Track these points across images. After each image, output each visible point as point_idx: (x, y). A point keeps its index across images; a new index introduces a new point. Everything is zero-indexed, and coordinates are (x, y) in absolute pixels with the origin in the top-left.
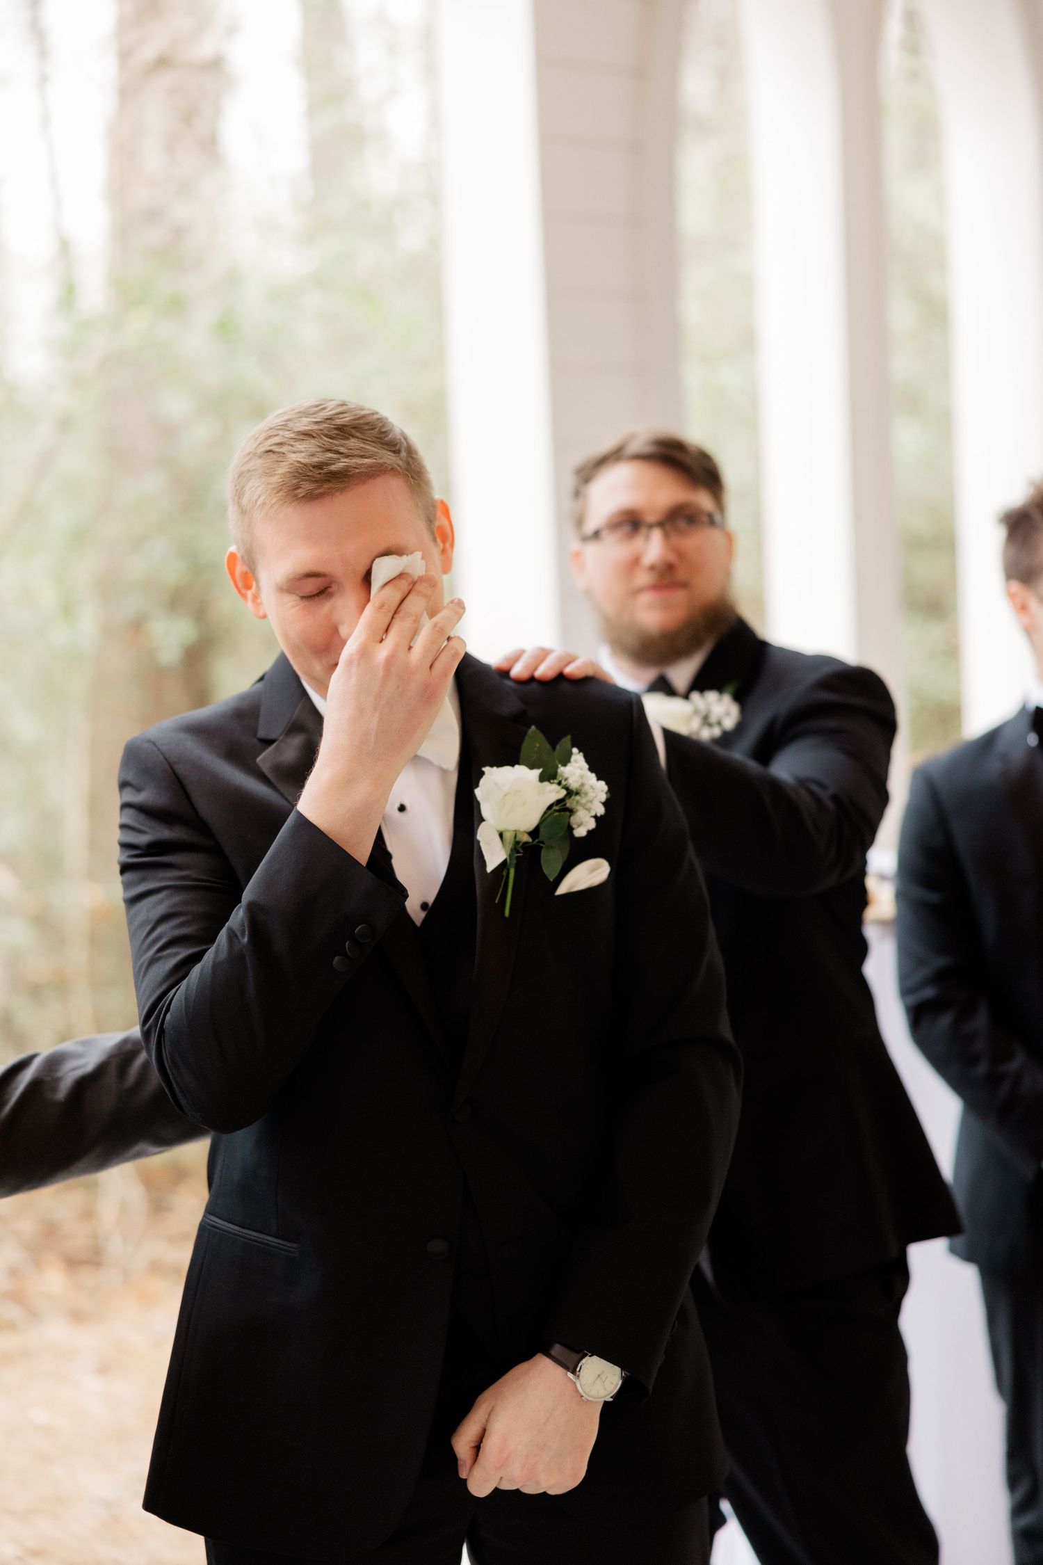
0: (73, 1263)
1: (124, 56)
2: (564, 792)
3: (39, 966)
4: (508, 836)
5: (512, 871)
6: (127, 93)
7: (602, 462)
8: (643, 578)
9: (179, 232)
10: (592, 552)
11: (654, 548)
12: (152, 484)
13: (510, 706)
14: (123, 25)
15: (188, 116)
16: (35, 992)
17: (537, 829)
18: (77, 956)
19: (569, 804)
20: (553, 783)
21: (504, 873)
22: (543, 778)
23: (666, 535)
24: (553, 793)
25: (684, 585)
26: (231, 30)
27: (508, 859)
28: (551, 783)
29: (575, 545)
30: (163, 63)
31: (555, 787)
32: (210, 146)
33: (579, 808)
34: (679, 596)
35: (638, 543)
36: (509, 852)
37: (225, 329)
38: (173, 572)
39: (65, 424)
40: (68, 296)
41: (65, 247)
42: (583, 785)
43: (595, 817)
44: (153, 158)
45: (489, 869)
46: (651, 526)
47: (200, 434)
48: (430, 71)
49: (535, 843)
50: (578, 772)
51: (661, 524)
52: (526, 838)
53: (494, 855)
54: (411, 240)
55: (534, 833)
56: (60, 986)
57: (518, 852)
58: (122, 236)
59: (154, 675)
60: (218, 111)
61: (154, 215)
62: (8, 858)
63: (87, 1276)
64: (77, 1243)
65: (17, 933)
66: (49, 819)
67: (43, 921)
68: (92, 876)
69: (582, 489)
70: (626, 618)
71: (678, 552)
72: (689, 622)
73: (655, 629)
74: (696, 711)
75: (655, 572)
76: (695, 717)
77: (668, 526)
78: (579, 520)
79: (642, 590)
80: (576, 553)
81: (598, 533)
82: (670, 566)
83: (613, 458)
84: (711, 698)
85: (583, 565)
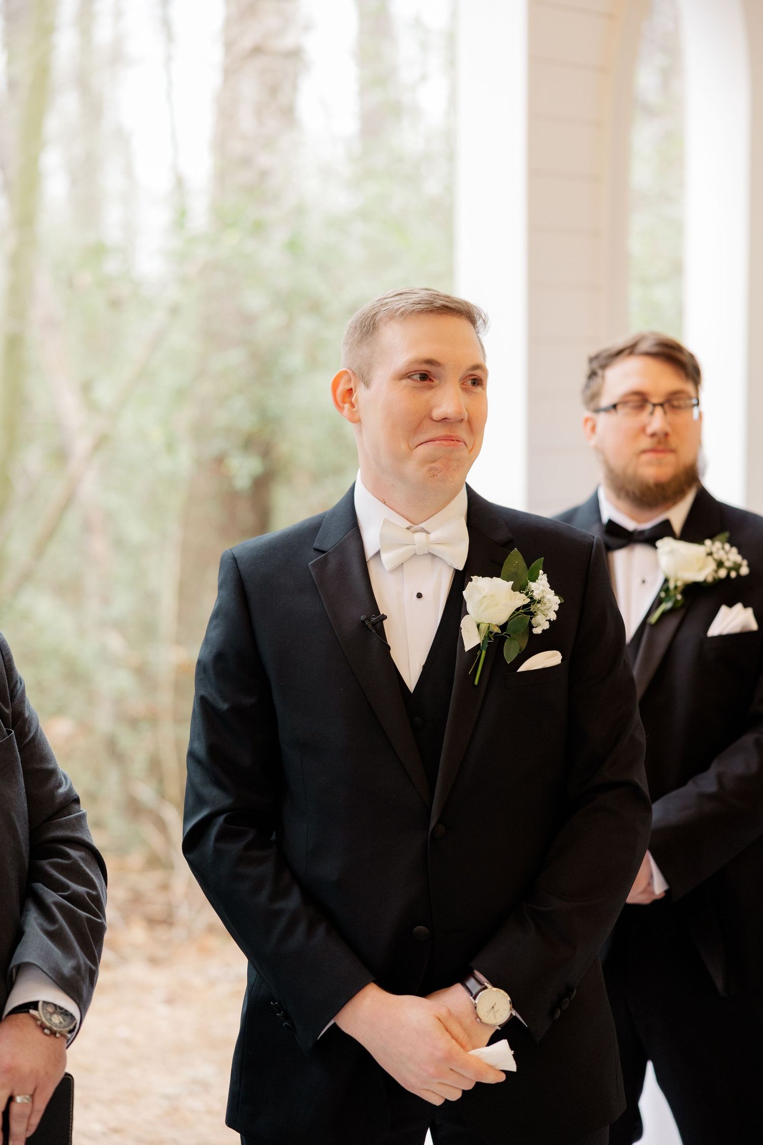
0: (152, 922)
1: (229, 45)
2: (529, 600)
3: (137, 704)
4: (483, 627)
5: (484, 652)
6: (230, 73)
7: (618, 354)
9: (264, 174)
10: (603, 420)
11: (657, 421)
12: (235, 357)
13: (502, 535)
14: (229, 23)
15: (274, 90)
16: (133, 723)
17: (506, 623)
18: (166, 698)
19: (532, 608)
20: (523, 593)
21: (478, 653)
22: (514, 589)
23: (665, 413)
24: (521, 600)
25: (673, 451)
26: (307, 28)
27: (481, 644)
28: (521, 593)
30: (257, 51)
31: (523, 596)
32: (289, 114)
33: (538, 612)
34: (670, 458)
35: (644, 416)
36: (482, 638)
37: (293, 247)
38: (247, 422)
39: (174, 311)
40: (181, 218)
41: (180, 183)
42: (543, 597)
43: (549, 621)
44: (246, 122)
45: (467, 649)
47: (273, 321)
48: (451, 63)
49: (503, 634)
50: (541, 588)
51: (662, 405)
52: (497, 630)
53: (471, 638)
54: (432, 187)
55: (503, 627)
56: (153, 719)
57: (490, 639)
58: (221, 176)
59: (230, 497)
60: (295, 88)
61: (246, 161)
62: (118, 626)
63: (162, 933)
64: (156, 908)
65: (123, 680)
66: (150, 598)
67: (142, 672)
68: (179, 641)
69: (600, 372)
70: (630, 471)
71: (671, 424)
72: (675, 478)
73: (651, 481)
74: (710, 554)
75: (655, 439)
76: (710, 559)
77: (666, 406)
78: (592, 398)
79: (644, 452)
80: (587, 420)
81: (615, 406)
82: (666, 435)
83: (627, 352)
84: (718, 544)
85: (593, 429)
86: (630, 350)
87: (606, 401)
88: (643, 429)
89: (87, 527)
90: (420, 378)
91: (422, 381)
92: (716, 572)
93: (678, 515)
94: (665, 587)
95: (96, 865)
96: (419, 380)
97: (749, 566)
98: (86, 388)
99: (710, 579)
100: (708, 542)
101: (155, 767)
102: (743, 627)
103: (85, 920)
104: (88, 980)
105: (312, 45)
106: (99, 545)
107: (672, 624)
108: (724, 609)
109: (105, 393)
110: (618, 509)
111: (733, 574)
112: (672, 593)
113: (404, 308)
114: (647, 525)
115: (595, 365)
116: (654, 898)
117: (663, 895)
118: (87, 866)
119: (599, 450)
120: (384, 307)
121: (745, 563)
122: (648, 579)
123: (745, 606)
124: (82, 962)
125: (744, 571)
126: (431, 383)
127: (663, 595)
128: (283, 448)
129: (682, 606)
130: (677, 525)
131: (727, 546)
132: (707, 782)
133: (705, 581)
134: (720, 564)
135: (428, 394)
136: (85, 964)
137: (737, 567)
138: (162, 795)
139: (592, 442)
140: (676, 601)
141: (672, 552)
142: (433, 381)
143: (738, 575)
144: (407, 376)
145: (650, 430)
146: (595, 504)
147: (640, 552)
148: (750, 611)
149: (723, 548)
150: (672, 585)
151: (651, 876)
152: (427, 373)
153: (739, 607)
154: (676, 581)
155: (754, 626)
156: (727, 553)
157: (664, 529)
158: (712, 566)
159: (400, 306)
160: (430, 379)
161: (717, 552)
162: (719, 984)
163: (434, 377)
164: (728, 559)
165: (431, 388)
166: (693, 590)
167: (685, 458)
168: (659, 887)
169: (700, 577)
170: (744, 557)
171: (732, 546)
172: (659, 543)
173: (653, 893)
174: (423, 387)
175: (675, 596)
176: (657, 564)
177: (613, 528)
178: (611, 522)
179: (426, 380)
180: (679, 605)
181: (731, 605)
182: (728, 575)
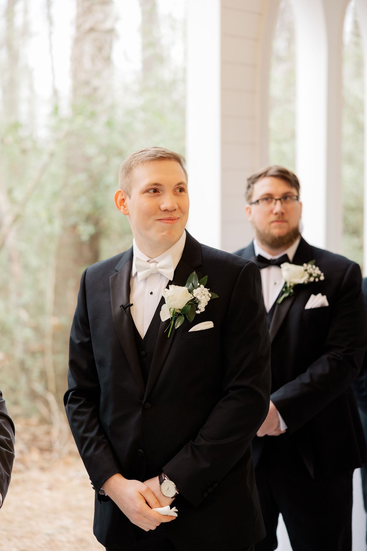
0: (42, 450)
1: (78, 27)
3: (35, 345)
4: (171, 310)
5: (173, 322)
6: (79, 40)
7: (259, 176)
8: (273, 218)
9: (95, 89)
10: (254, 208)
11: (278, 207)
12: (82, 177)
14: (79, 16)
15: (100, 49)
16: (33, 354)
18: (48, 342)
21: (171, 322)
23: (282, 203)
25: (286, 221)
26: (117, 19)
29: (247, 205)
30: (92, 30)
32: (108, 60)
34: (285, 225)
37: (110, 124)
38: (88, 209)
39: (52, 155)
40: (56, 110)
41: (55, 92)
44: (87, 63)
46: (276, 200)
47: (100, 160)
51: (280, 199)
52: (179, 311)
53: (165, 316)
54: (177, 96)
56: (42, 352)
57: (176, 316)
58: (75, 90)
59: (80, 244)
60: (111, 48)
61: (87, 83)
62: (25, 307)
63: (47, 455)
64: (44, 443)
65: (28, 333)
66: (41, 293)
67: (37, 329)
68: (55, 314)
69: (252, 186)
70: (266, 232)
71: (285, 209)
72: (288, 234)
73: (277, 236)
74: (306, 270)
75: (277, 216)
76: (306, 273)
77: (282, 200)
78: (249, 197)
79: (273, 222)
80: (247, 208)
81: (258, 201)
82: (283, 214)
83: (263, 175)
84: (310, 266)
85: (250, 212)
86: (264, 175)
87: (254, 199)
88: (271, 212)
89: (10, 259)
90: (153, 191)
91: (154, 193)
92: (309, 278)
93: (291, 252)
94: (285, 287)
95: (10, 426)
96: (153, 192)
97: (324, 276)
98: (10, 192)
99: (306, 282)
100: (305, 265)
101: (43, 375)
102: (322, 305)
103: (5, 452)
104: (6, 482)
105: (119, 27)
106: (16, 268)
107: (288, 303)
108: (312, 296)
109: (19, 195)
110: (263, 249)
111: (317, 280)
112: (288, 289)
113: (142, 159)
114: (277, 257)
115: (250, 182)
116: (281, 433)
117: (285, 431)
118: (6, 426)
119: (253, 222)
120: (134, 159)
121: (322, 274)
122: (277, 283)
123: (323, 295)
124: (3, 473)
125: (322, 278)
126: (159, 193)
127: (284, 290)
128: (105, 221)
129: (293, 295)
130: (291, 256)
131: (314, 267)
132: (305, 378)
133: (304, 283)
134: (311, 275)
135: (158, 199)
136: (5, 474)
137: (319, 276)
138: (47, 388)
139: (250, 219)
140: (290, 293)
141: (288, 270)
142: (159, 192)
143: (319, 280)
144: (147, 191)
145: (275, 212)
146: (252, 247)
147: (273, 270)
148: (324, 298)
149: (312, 268)
150: (288, 285)
151: (279, 422)
152: (156, 189)
153: (319, 295)
154: (290, 283)
155: (327, 304)
156: (314, 270)
157: (285, 259)
158: (307, 276)
159: (141, 158)
160: (158, 192)
161: (309, 269)
162: (312, 473)
163: (159, 190)
164: (314, 273)
165: (159, 195)
166: (298, 287)
167: (293, 225)
168: (283, 427)
169: (301, 281)
170: (322, 272)
171: (316, 266)
172: (282, 265)
173: (280, 430)
174: (154, 196)
175: (290, 290)
176: (281, 276)
177: (261, 258)
178: (260, 256)
179: (156, 192)
180: (291, 295)
181: (316, 294)
182: (315, 280)
